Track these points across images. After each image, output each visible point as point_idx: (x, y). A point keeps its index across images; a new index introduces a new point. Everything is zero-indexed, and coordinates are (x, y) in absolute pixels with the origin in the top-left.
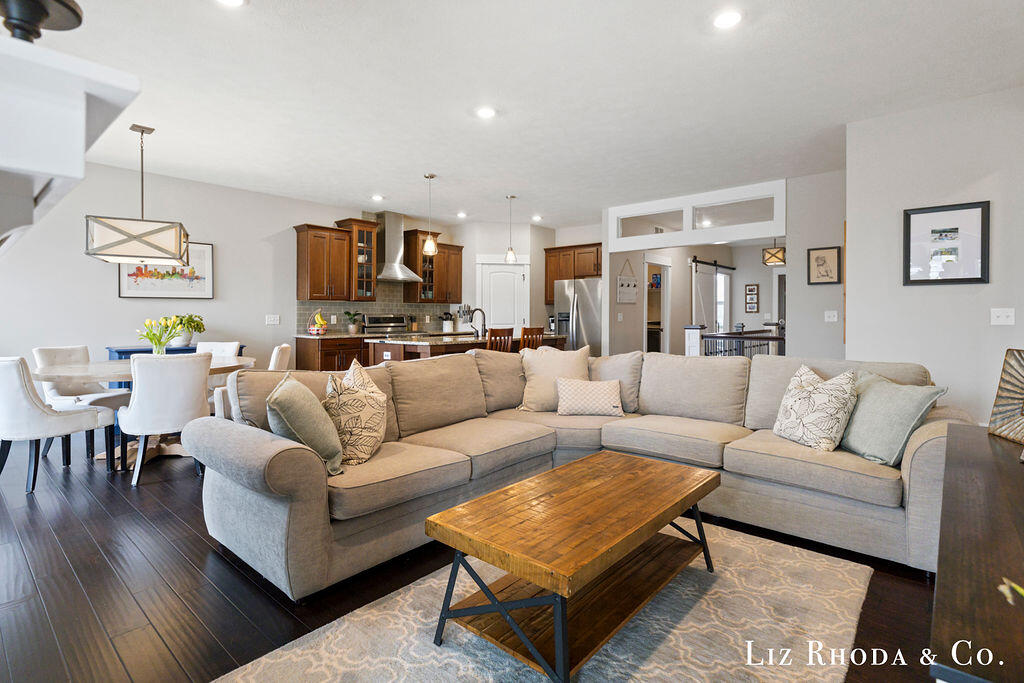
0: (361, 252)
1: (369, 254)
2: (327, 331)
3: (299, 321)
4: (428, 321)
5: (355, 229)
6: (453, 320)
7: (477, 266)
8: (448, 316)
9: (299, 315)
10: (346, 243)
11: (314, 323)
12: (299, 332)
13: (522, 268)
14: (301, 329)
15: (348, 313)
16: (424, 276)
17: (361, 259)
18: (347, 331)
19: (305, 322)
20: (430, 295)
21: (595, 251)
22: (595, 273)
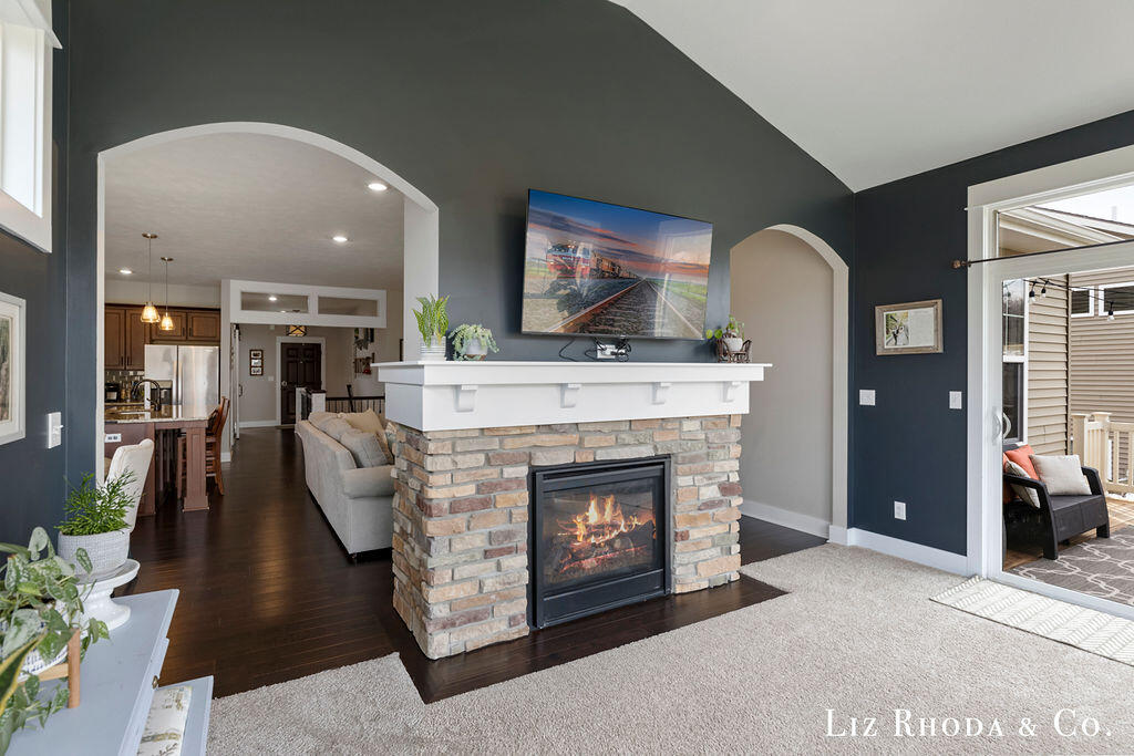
21: (184, 315)
22: (184, 338)
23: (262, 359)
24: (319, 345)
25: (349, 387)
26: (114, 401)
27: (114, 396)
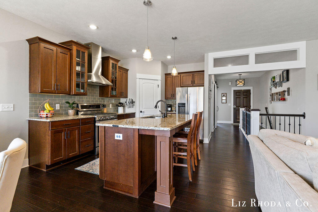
0: (78, 64)
1: (83, 66)
2: (53, 115)
3: (30, 108)
4: (111, 107)
5: (74, 48)
6: (124, 107)
7: (137, 79)
8: (121, 105)
9: (31, 103)
10: (68, 57)
11: (44, 109)
12: (31, 116)
13: (157, 81)
14: (33, 113)
15: (68, 103)
16: (112, 82)
17: (78, 68)
18: (67, 114)
19: (36, 109)
20: (114, 93)
21: (192, 75)
22: (192, 85)
23: (226, 97)
24: (250, 90)
25: (266, 108)
26: (169, 111)
27: (169, 109)
